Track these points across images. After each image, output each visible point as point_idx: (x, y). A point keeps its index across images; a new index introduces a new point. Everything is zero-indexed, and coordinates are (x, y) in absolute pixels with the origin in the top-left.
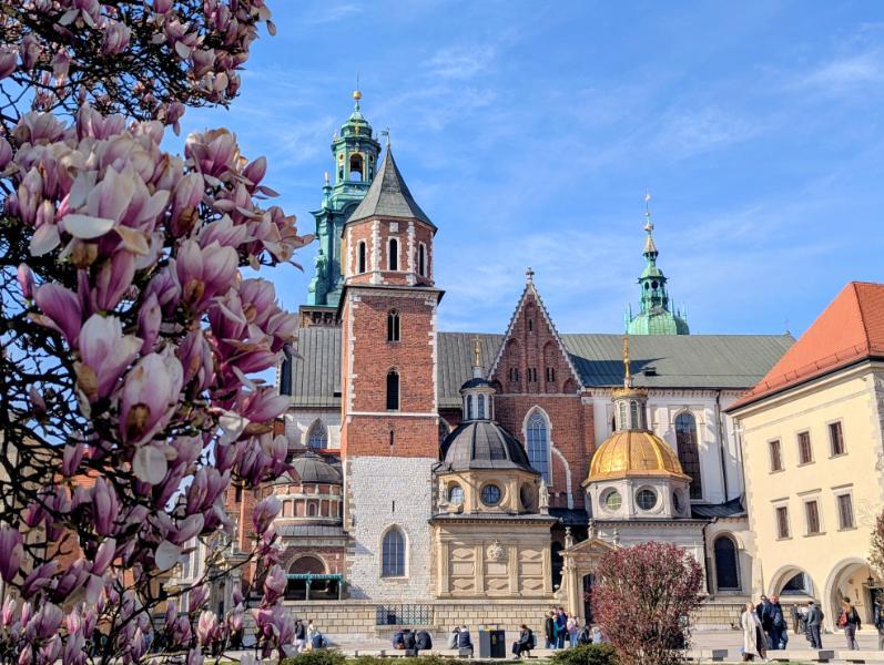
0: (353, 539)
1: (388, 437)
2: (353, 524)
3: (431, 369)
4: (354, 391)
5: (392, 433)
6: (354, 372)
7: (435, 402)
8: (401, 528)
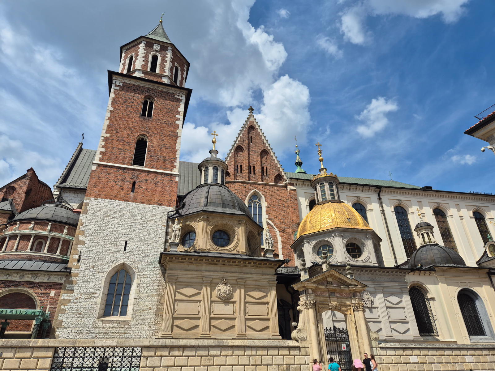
0: (77, 275)
1: (130, 186)
2: (79, 261)
3: (176, 140)
4: (103, 147)
5: (134, 184)
6: (106, 133)
7: (177, 164)
8: (130, 267)
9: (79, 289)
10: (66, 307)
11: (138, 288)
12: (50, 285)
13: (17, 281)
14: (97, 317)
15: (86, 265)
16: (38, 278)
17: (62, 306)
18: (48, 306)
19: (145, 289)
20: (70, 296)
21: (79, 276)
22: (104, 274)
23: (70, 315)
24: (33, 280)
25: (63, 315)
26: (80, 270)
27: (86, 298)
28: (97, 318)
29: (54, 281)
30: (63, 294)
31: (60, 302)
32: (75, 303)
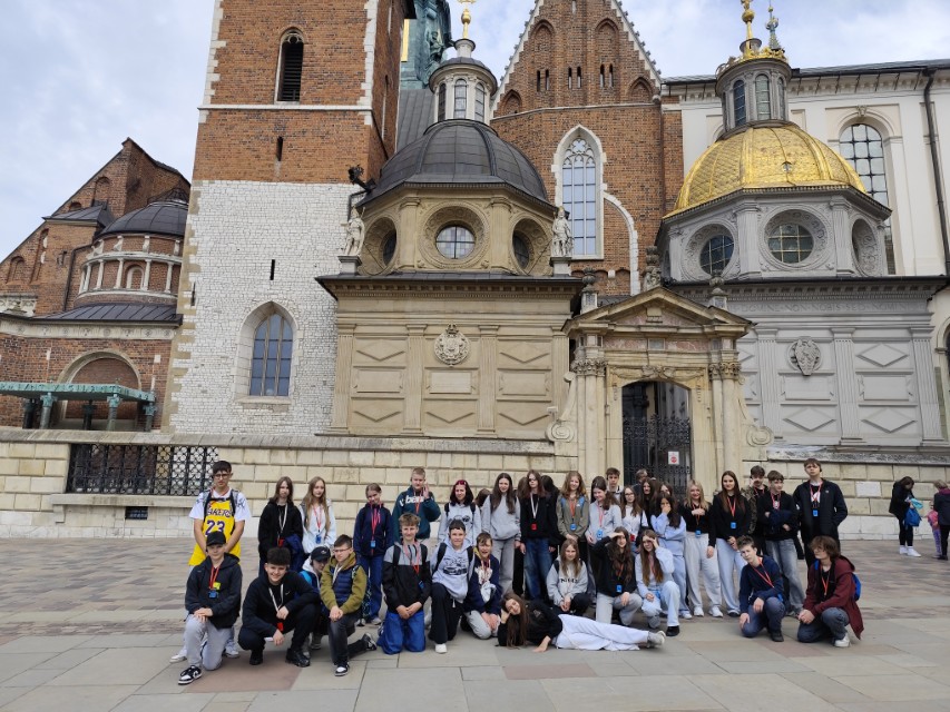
0: (192, 327)
1: (273, 147)
2: (193, 300)
3: (363, 29)
4: (216, 71)
5: (280, 141)
6: (220, 39)
7: (368, 86)
8: (284, 309)
9: (200, 350)
12: (151, 345)
13: (101, 339)
14: (234, 396)
15: (207, 308)
16: (131, 333)
17: (175, 379)
18: (153, 380)
20: (185, 362)
21: (197, 327)
22: (239, 323)
23: (189, 394)
24: (124, 337)
25: (178, 393)
26: (196, 317)
27: (212, 365)
28: (233, 399)
29: (157, 337)
30: (175, 360)
31: (172, 372)
32: (194, 375)
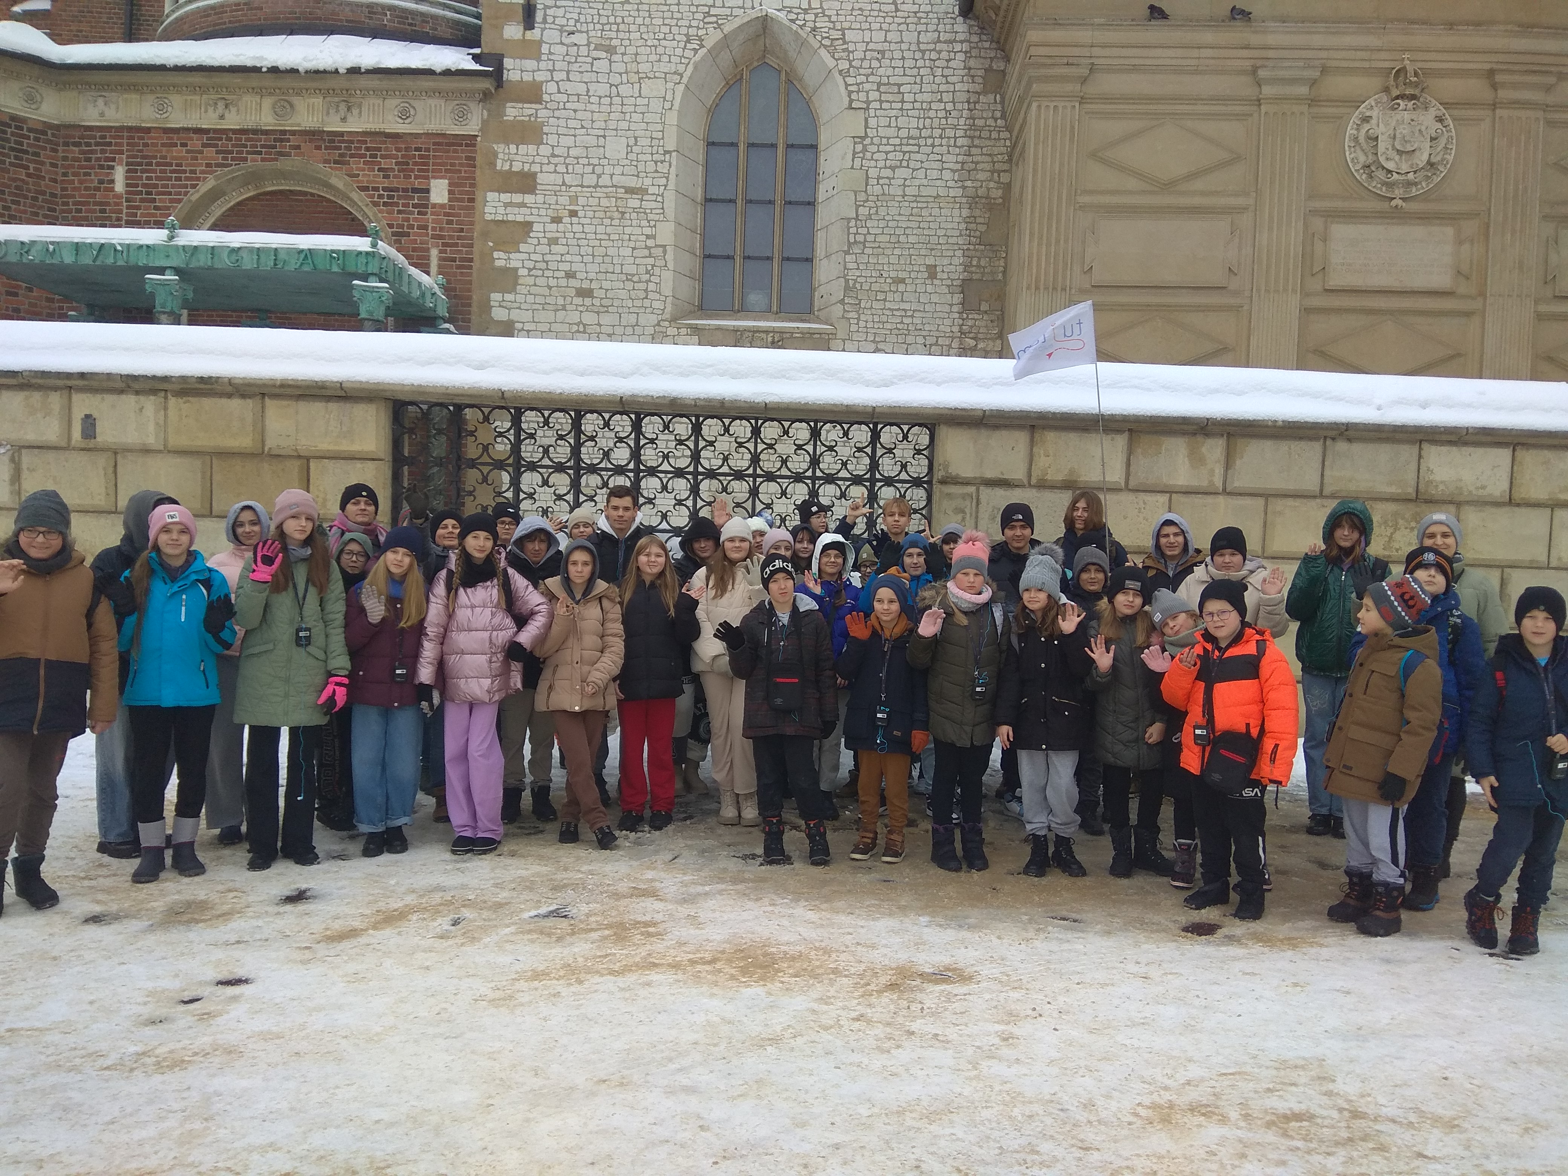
0: (532, 95)
2: (529, 12)
8: (804, 43)
9: (561, 169)
10: (515, 261)
11: (857, 162)
12: (418, 149)
13: (266, 132)
14: (669, 309)
15: (574, 39)
16: (355, 111)
17: (496, 255)
18: (434, 253)
19: (892, 168)
20: (523, 205)
21: (546, 97)
22: (670, 85)
23: (540, 300)
24: (334, 125)
25: (509, 297)
26: (543, 65)
27: (602, 215)
28: (667, 316)
29: (434, 126)
30: (491, 196)
31: (485, 235)
32: (553, 241)
